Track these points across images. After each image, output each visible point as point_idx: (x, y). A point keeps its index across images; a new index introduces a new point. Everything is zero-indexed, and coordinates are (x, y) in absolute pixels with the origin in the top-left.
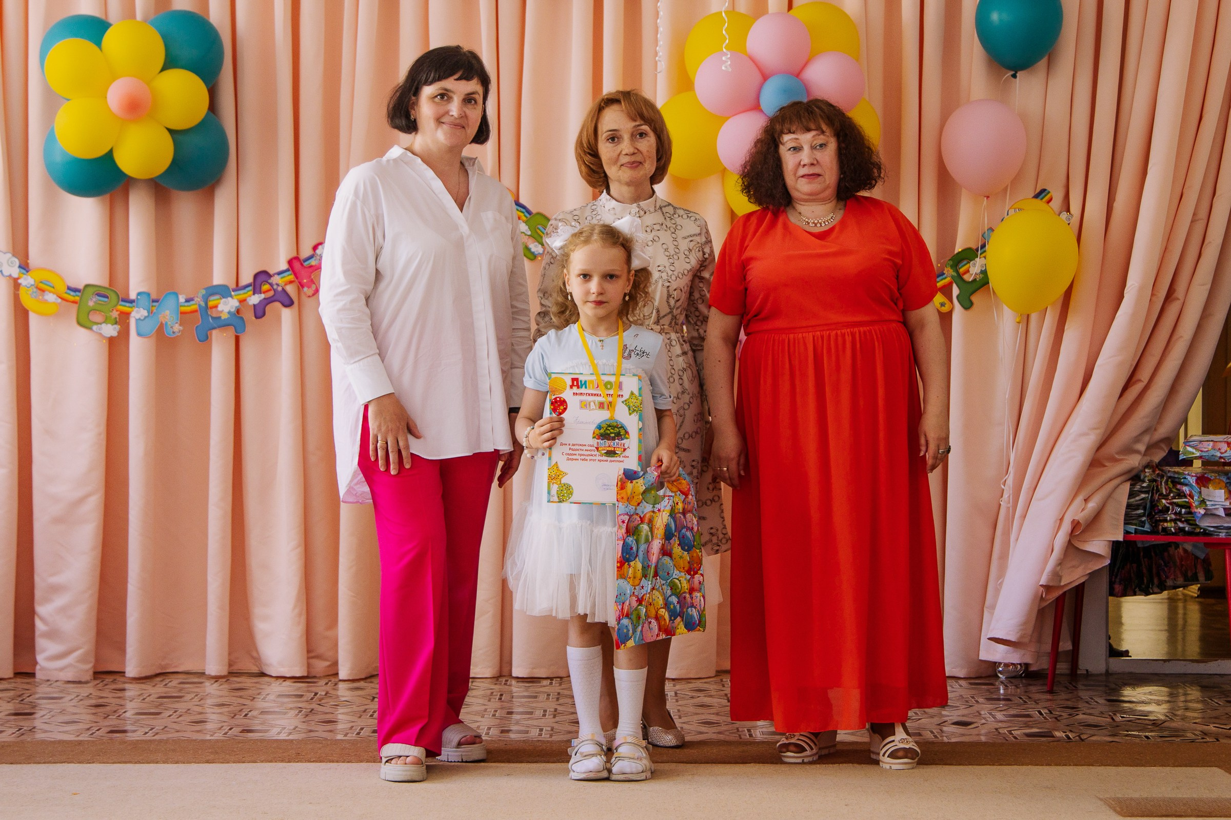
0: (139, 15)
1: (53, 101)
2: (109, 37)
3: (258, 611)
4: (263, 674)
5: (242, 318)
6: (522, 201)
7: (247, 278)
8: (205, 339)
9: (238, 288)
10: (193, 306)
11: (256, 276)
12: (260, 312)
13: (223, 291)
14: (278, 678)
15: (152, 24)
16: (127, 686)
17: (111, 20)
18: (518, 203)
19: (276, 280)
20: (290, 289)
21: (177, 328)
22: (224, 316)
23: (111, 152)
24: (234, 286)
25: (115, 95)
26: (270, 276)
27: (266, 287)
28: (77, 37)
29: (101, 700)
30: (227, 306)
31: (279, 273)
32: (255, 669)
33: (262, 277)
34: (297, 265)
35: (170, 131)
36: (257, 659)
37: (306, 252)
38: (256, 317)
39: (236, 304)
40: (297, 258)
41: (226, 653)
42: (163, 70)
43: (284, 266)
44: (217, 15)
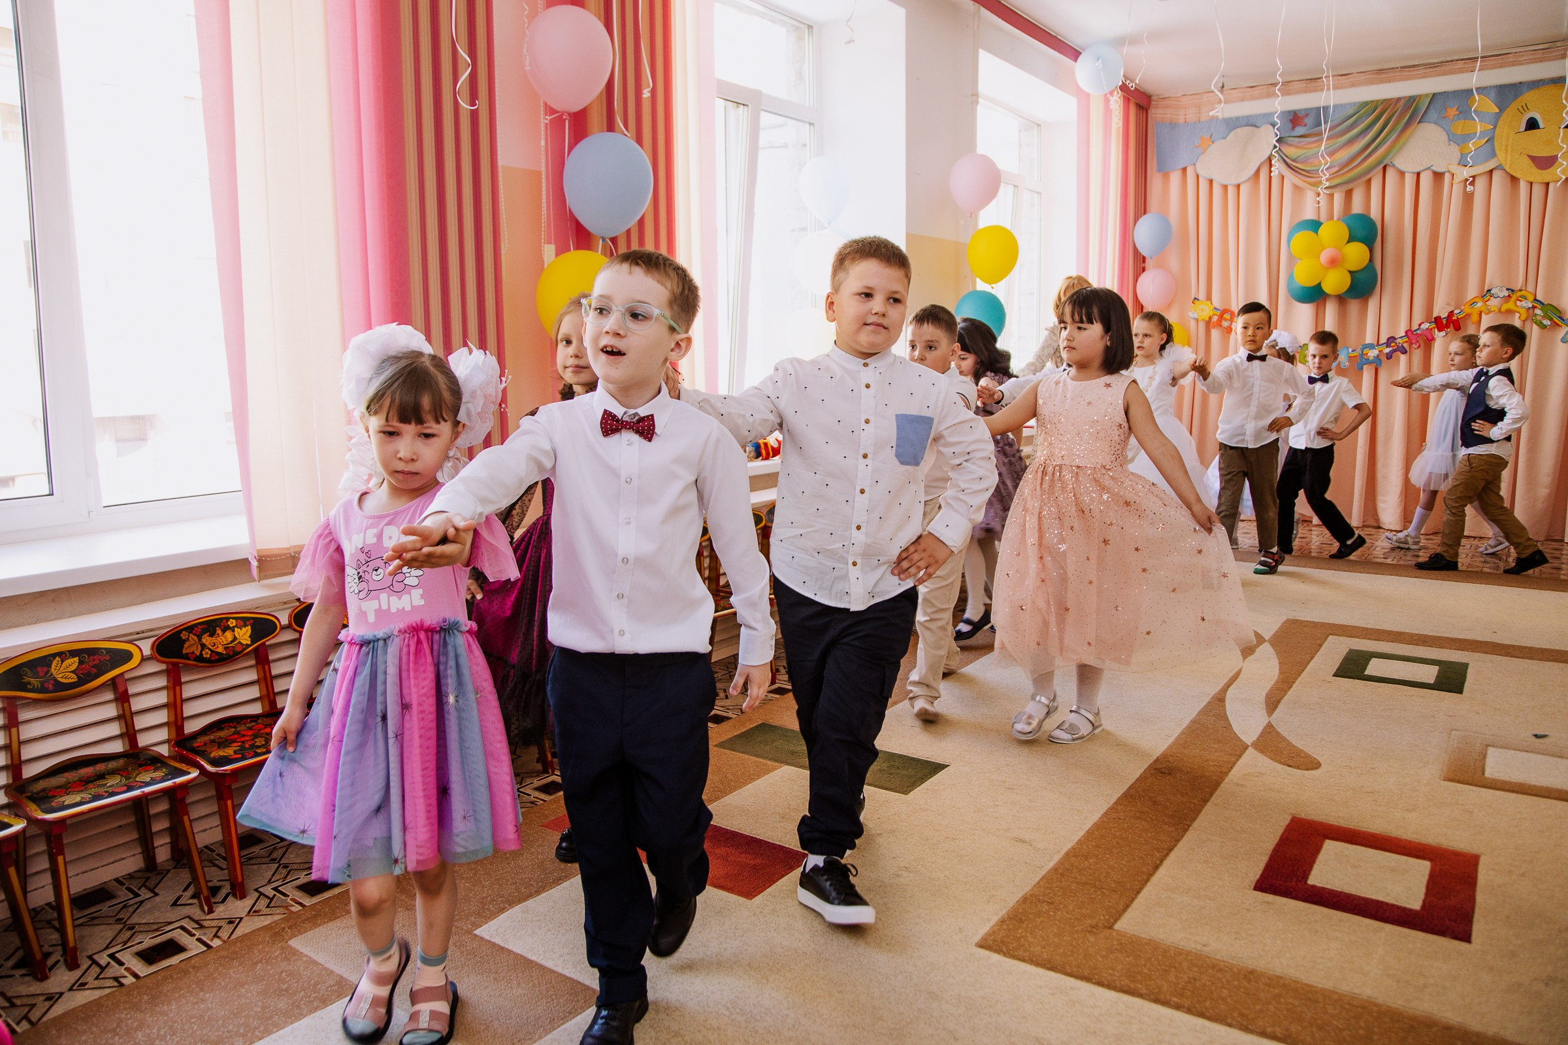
0: (1335, 217)
1: (1292, 260)
2: (1322, 230)
3: (1380, 498)
4: (1379, 527)
5: (1380, 360)
6: (1538, 298)
7: (1383, 340)
8: (1362, 368)
9: (1378, 344)
10: (1355, 354)
11: (1388, 339)
12: (1389, 356)
13: (1371, 346)
14: (1388, 530)
15: (1343, 221)
16: (1313, 528)
17: (1322, 221)
18: (1535, 299)
19: (1398, 341)
20: (1405, 345)
21: (1347, 364)
22: (1371, 358)
23: (1319, 284)
24: (1376, 344)
25: (1324, 256)
26: (1396, 339)
27: (1393, 344)
28: (1305, 230)
29: (1303, 535)
30: (1373, 353)
31: (1400, 338)
32: (1376, 525)
33: (1391, 339)
34: (1409, 333)
35: (1350, 272)
36: (1377, 520)
37: (1415, 327)
38: (1388, 359)
39: (1378, 352)
40: (1410, 330)
41: (1362, 515)
42: (1348, 242)
43: (1403, 334)
44: (1374, 214)
